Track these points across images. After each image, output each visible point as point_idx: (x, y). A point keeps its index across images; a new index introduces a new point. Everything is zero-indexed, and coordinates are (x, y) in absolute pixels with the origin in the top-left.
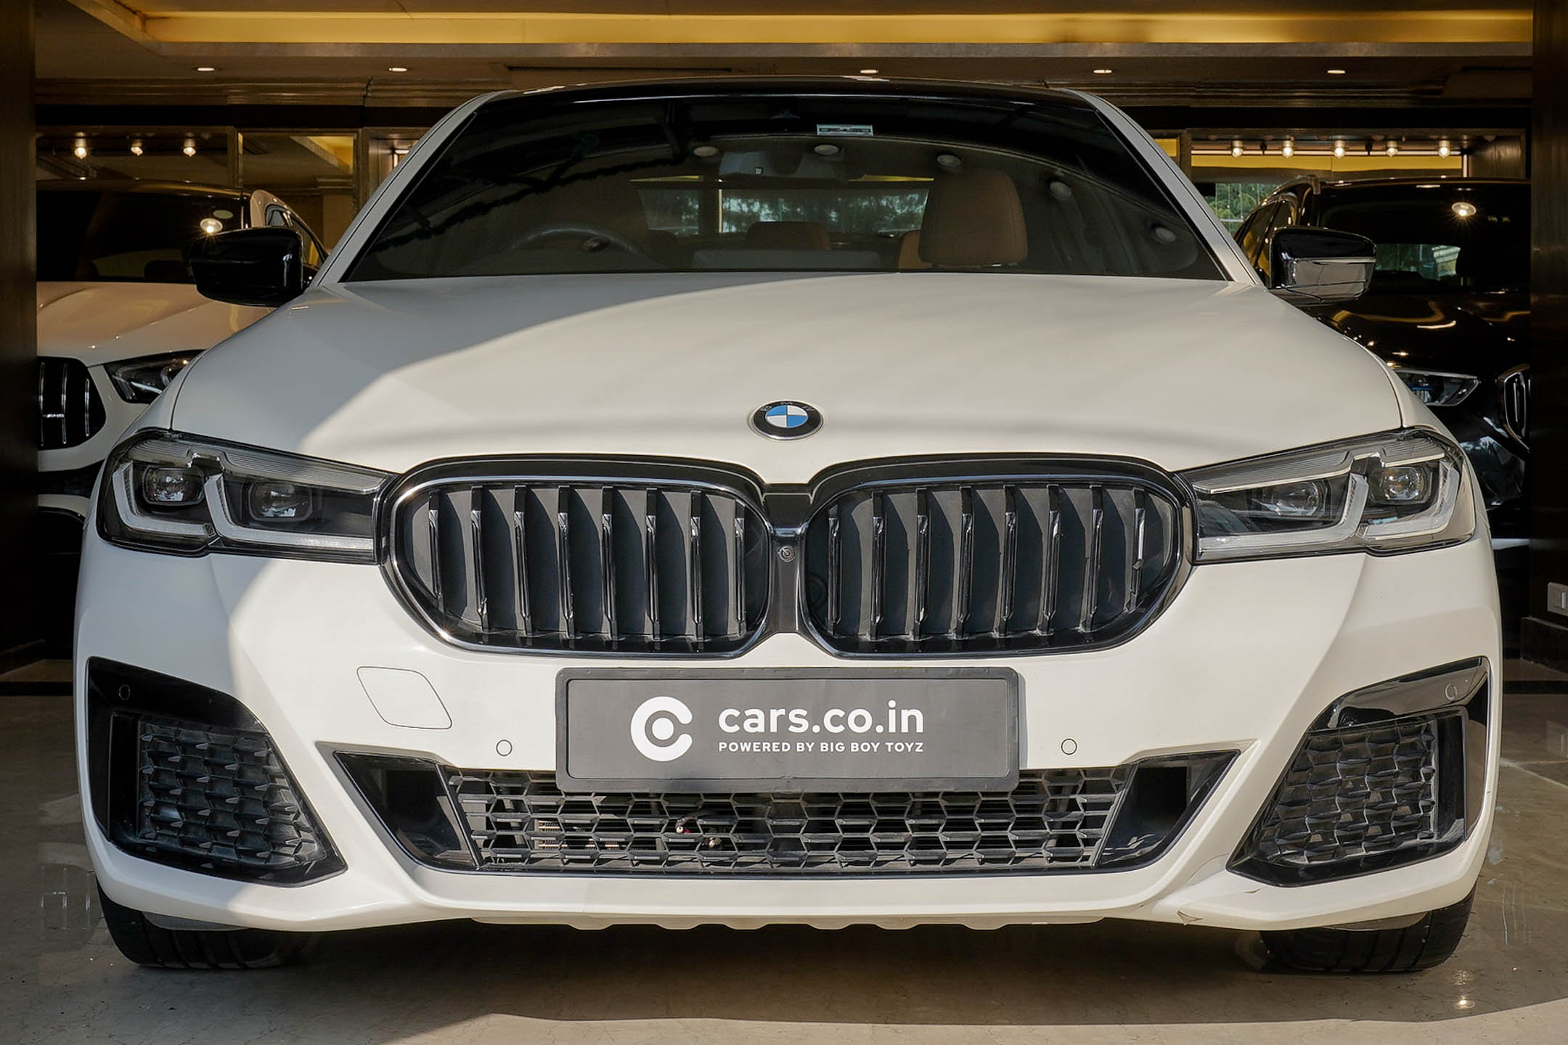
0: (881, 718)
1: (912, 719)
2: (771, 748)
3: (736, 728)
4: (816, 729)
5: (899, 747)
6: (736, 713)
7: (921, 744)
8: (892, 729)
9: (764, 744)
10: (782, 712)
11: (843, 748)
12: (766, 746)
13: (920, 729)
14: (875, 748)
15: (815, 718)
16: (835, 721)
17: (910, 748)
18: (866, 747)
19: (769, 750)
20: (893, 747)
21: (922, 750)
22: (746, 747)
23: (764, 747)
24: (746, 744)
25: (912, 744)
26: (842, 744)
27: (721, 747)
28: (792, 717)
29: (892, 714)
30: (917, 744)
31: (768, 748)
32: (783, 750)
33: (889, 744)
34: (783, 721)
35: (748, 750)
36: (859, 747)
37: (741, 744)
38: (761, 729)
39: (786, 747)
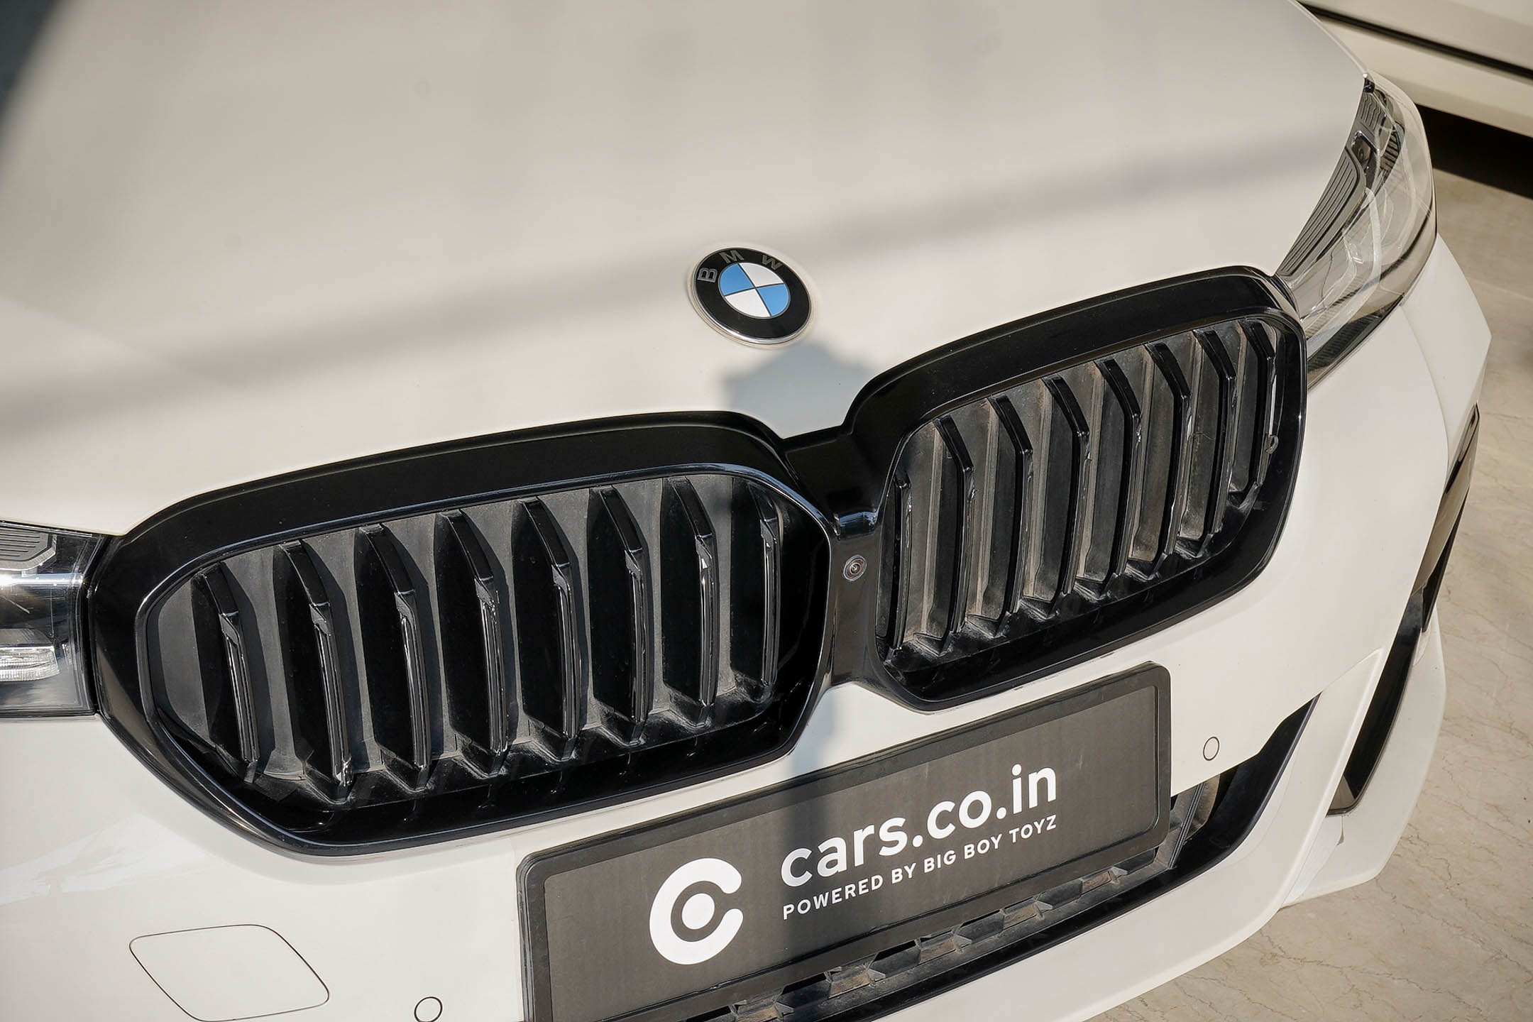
0: (1002, 797)
1: (1043, 784)
2: (857, 891)
3: (807, 876)
4: (918, 841)
5: (1027, 831)
6: (805, 853)
7: (1053, 817)
8: (1017, 808)
9: (847, 887)
10: (870, 830)
11: (953, 857)
12: (850, 891)
13: (1052, 796)
14: (996, 842)
15: (916, 826)
16: (942, 821)
17: (1039, 827)
18: (983, 847)
19: (854, 895)
20: (1018, 834)
21: (1054, 826)
22: (821, 901)
23: (847, 892)
24: (821, 896)
25: (1043, 821)
26: (952, 852)
27: (786, 913)
28: (885, 835)
29: (1017, 784)
30: (1048, 819)
31: (852, 892)
32: (874, 888)
33: (1013, 832)
34: (873, 844)
35: (825, 905)
36: (976, 849)
37: (815, 898)
38: (842, 866)
39: (877, 882)
